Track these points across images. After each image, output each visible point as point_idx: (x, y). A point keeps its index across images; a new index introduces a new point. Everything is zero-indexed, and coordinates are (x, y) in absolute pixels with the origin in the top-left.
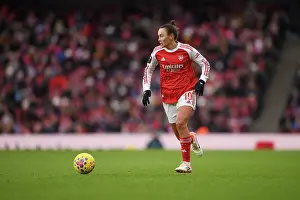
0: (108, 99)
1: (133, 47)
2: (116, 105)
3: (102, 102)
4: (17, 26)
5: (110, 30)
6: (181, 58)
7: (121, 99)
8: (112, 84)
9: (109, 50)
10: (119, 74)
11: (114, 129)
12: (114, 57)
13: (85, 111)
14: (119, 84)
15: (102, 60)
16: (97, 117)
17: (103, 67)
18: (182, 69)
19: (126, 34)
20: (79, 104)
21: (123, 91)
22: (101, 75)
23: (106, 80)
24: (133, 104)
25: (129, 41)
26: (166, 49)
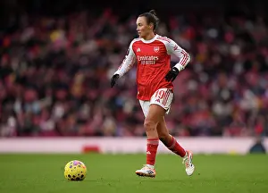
0: (210, 103)
1: (236, 51)
2: (219, 109)
3: (203, 106)
4: (120, 29)
5: (213, 33)
6: (157, 49)
7: (225, 102)
8: (215, 88)
9: (211, 53)
10: (222, 77)
11: (215, 132)
12: (217, 60)
13: (188, 114)
14: (221, 89)
15: (204, 64)
16: (199, 121)
17: (205, 71)
18: (157, 62)
19: (229, 36)
20: (181, 108)
21: (226, 95)
22: (204, 78)
23: (208, 84)
24: (236, 108)
25: (232, 44)
26: (143, 40)
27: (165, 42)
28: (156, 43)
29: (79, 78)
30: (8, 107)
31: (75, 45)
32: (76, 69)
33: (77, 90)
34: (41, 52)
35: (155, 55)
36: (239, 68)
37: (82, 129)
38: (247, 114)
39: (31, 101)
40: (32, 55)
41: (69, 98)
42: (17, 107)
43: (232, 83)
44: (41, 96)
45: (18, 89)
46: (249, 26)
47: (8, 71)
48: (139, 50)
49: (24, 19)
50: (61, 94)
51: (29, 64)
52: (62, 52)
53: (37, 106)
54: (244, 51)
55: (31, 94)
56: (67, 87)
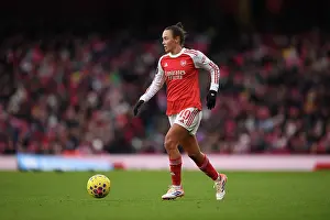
26: (170, 54)
27: (192, 56)
28: (183, 56)
29: (311, 96)
30: (241, 124)
31: (308, 63)
32: (308, 86)
33: (309, 107)
34: (274, 71)
35: (182, 68)
37: (314, 147)
39: (264, 119)
40: (264, 73)
41: (301, 115)
42: (250, 124)
44: (273, 113)
45: (250, 107)
47: (241, 88)
48: (166, 65)
49: (257, 38)
50: (294, 112)
51: (261, 82)
52: (295, 70)
53: (270, 124)
55: (263, 111)
56: (299, 105)
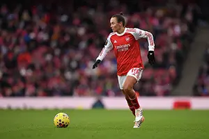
0: (63, 71)
1: (81, 31)
2: (69, 75)
3: (58, 73)
5: (64, 18)
6: (128, 39)
7: (73, 70)
8: (66, 60)
9: (63, 34)
10: (71, 51)
11: (67, 93)
12: (67, 38)
13: (45, 79)
14: (71, 60)
15: (58, 41)
16: (54, 84)
17: (58, 46)
19: (77, 21)
21: (74, 64)
22: (57, 52)
24: (82, 75)
25: (79, 26)
36: (83, 45)
38: (90, 79)
43: (78, 56)
46: (91, 13)
54: (88, 32)
